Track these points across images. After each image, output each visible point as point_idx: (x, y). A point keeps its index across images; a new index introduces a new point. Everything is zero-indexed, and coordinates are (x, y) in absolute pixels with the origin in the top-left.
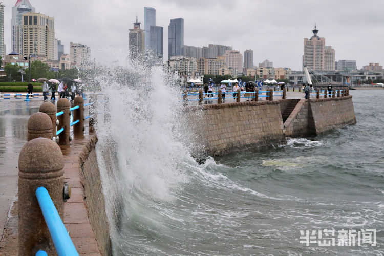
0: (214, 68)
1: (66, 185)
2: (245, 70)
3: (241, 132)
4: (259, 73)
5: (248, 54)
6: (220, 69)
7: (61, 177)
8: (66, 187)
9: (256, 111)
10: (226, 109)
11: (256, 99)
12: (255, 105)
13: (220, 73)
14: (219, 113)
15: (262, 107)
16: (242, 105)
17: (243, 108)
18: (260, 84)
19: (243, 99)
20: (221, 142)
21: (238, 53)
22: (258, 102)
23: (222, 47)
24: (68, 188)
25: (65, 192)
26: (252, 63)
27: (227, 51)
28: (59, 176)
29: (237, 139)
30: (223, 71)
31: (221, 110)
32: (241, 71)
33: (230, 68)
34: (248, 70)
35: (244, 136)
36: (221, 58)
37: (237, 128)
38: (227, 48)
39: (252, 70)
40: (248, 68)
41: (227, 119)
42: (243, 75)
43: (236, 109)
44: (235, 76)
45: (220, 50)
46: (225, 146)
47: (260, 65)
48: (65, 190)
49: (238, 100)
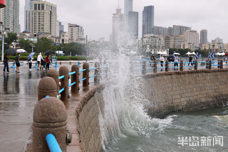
0: (177, 43)
1: (68, 133)
2: (201, 45)
3: (198, 93)
4: (211, 47)
5: (203, 33)
6: (182, 44)
7: (65, 126)
8: (68, 134)
9: (209, 76)
10: (186, 75)
11: (210, 68)
12: (209, 72)
13: (182, 48)
14: (181, 78)
15: (214, 73)
16: (198, 72)
17: (199, 74)
18: (213, 56)
19: (199, 68)
20: (182, 100)
21: (196, 32)
22: (212, 70)
23: (183, 27)
24: (70, 135)
25: (68, 138)
26: (207, 40)
27: (187, 31)
28: (64, 126)
29: (195, 97)
30: (184, 46)
31: (182, 76)
32: (198, 46)
33: (189, 44)
34: (203, 45)
35: (201, 96)
36: (183, 36)
37: (195, 89)
38: (187, 28)
39: (206, 45)
40: (203, 44)
41: (187, 83)
42: (200, 49)
43: (195, 75)
44: (194, 49)
45: (182, 29)
46: (185, 103)
47: (213, 41)
48: (68, 136)
49: (196, 68)
